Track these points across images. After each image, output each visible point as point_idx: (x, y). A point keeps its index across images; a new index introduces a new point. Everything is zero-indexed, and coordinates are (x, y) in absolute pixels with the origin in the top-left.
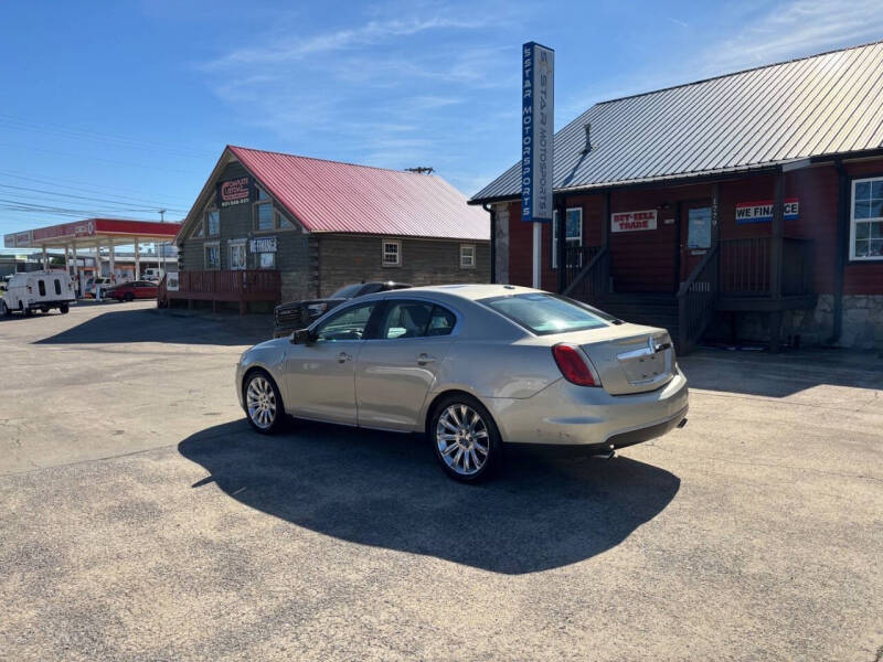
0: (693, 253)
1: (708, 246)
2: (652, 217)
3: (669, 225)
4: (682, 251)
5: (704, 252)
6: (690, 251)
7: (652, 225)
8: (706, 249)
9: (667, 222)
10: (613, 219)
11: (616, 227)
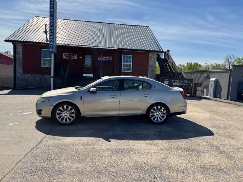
0: (87, 67)
1: (91, 65)
2: (75, 56)
3: (81, 59)
4: (84, 66)
5: (90, 67)
6: (86, 66)
7: (76, 58)
8: (90, 66)
9: (80, 58)
10: (63, 55)
11: (64, 57)
